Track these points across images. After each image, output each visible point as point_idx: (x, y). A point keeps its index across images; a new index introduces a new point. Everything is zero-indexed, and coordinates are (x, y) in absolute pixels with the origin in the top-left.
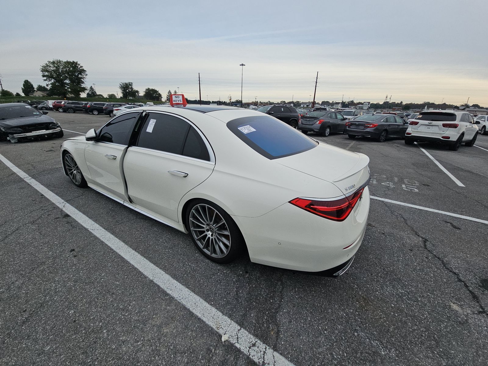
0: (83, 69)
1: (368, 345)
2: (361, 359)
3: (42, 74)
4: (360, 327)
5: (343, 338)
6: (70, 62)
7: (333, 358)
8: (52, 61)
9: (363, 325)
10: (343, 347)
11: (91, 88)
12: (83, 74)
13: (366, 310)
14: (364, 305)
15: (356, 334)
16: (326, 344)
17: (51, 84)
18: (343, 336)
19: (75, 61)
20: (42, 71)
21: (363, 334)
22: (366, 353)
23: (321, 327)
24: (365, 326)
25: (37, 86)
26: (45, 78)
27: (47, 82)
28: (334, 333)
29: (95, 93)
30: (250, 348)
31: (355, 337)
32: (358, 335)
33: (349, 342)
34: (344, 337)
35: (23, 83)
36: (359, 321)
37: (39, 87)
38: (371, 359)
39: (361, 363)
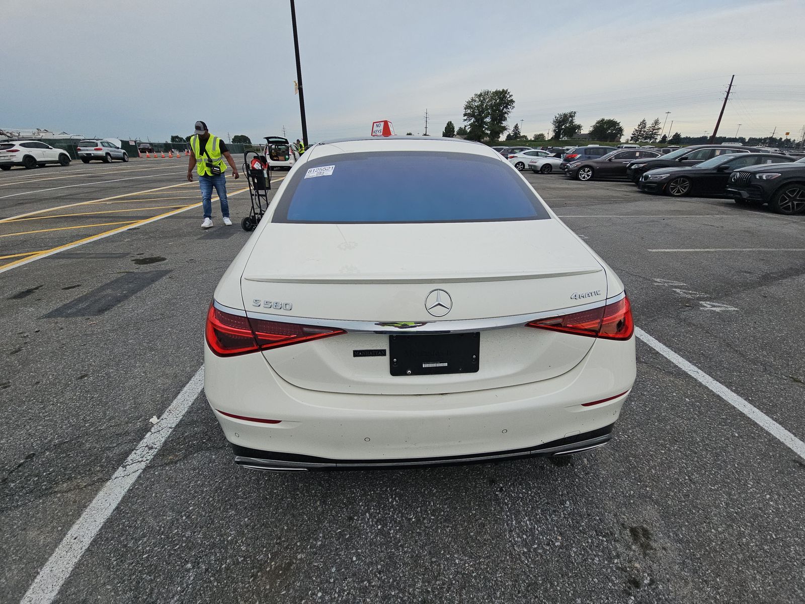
0: (512, 100)
1: (168, 591)
2: (138, 583)
3: (464, 113)
4: (207, 570)
5: (178, 546)
6: (499, 92)
7: (137, 540)
8: (479, 93)
9: (213, 575)
10: (159, 550)
11: (516, 127)
12: (509, 107)
13: (255, 576)
14: (268, 569)
15: (189, 566)
16: (160, 524)
17: (470, 125)
18: (182, 545)
19: (505, 89)
20: (465, 109)
21: (192, 578)
22: (152, 590)
23: (193, 510)
24: (212, 579)
25: (458, 129)
26: (466, 118)
27: (467, 123)
28: (185, 529)
29: (519, 133)
30: (147, 446)
31: (182, 566)
32: (188, 570)
33: (169, 558)
34: (179, 548)
35: (446, 125)
36: (221, 567)
37: (459, 129)
38: (140, 599)
39: (131, 582)
